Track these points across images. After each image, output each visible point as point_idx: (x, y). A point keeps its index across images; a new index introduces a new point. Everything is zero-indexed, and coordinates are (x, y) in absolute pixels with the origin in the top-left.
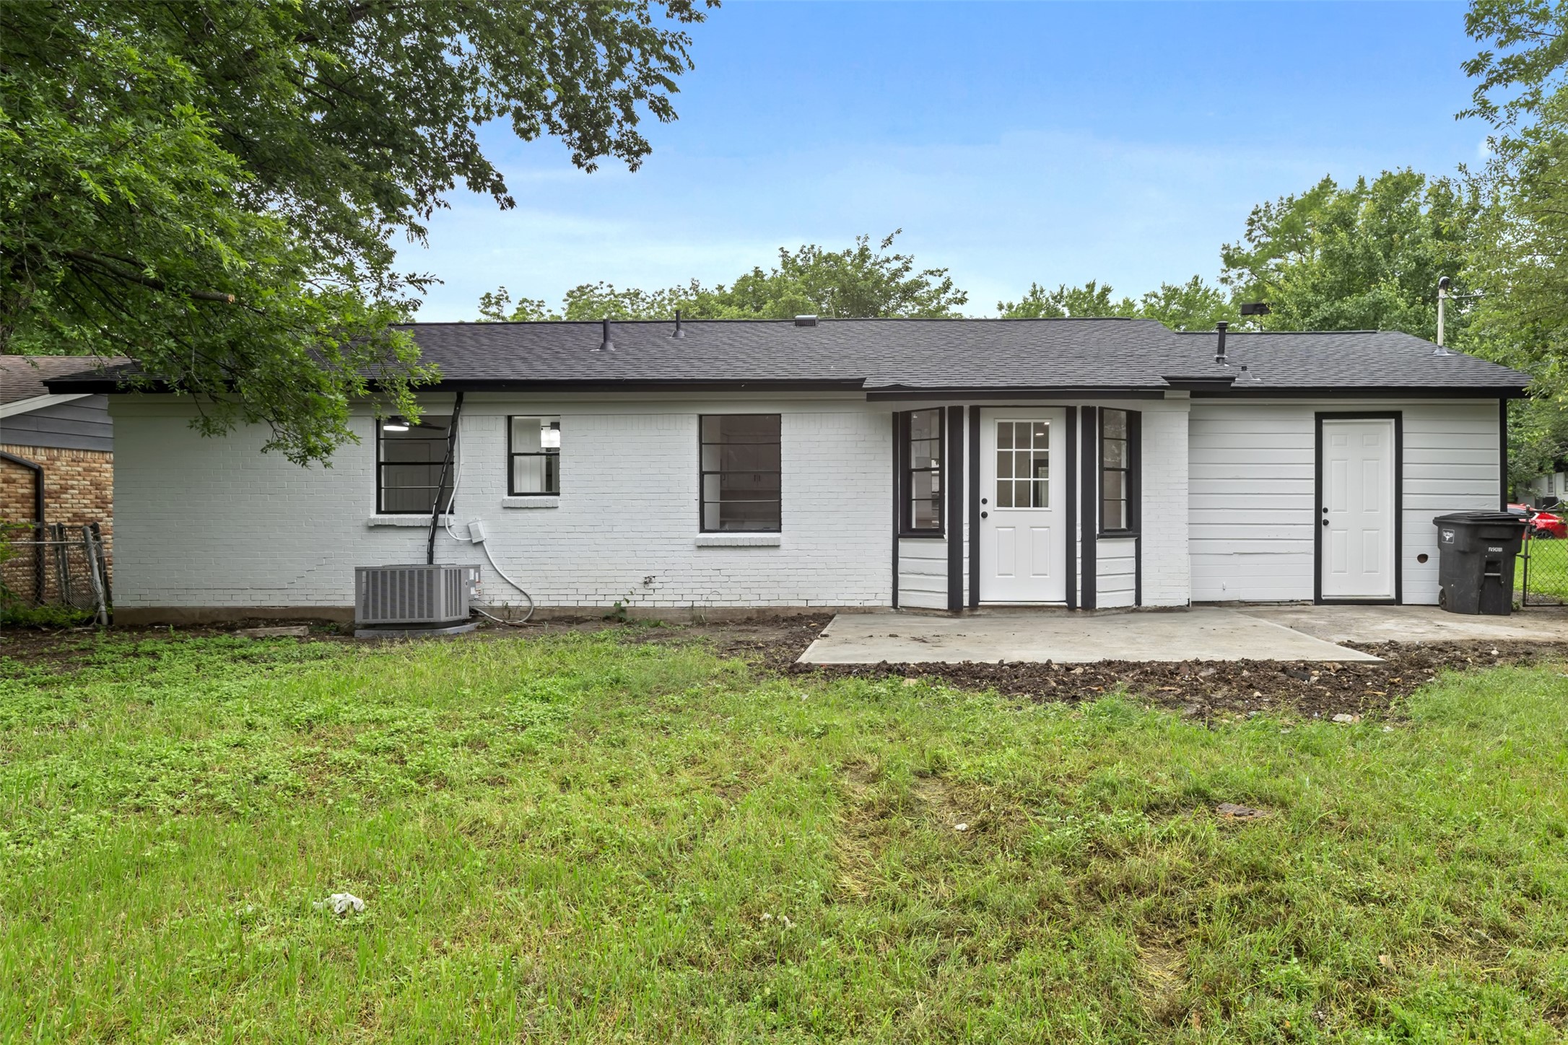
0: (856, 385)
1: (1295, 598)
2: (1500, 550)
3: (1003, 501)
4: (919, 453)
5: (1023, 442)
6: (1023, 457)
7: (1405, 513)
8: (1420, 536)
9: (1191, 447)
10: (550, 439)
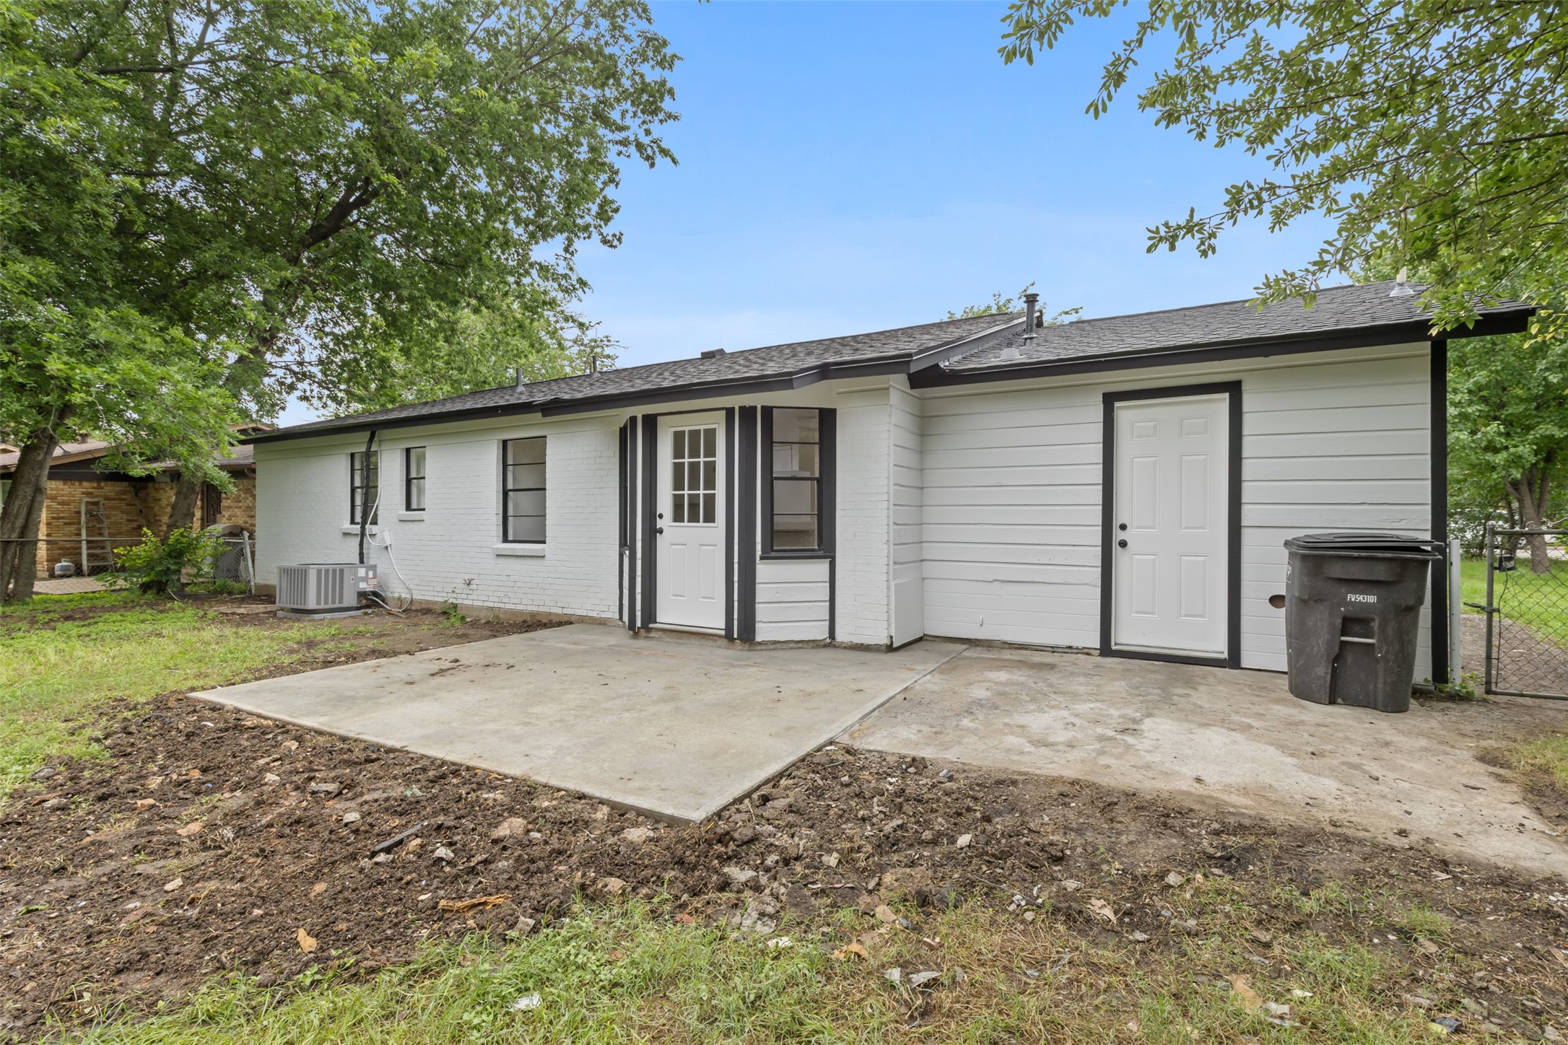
1: (1074, 644)
2: (1372, 599)
3: (678, 517)
5: (695, 452)
6: (694, 468)
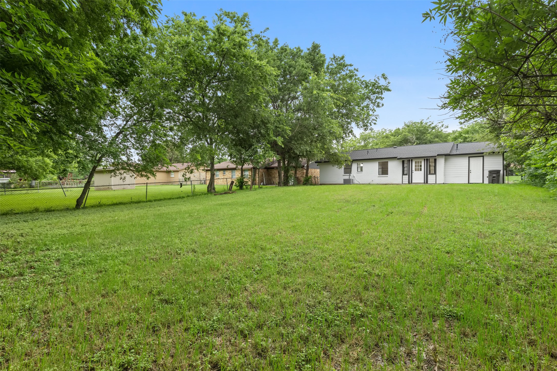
0: (396, 158)
1: (465, 183)
2: (495, 175)
3: (416, 170)
4: (405, 165)
5: (418, 163)
6: (418, 165)
7: (485, 171)
8: (486, 174)
9: (445, 163)
10: (362, 165)
